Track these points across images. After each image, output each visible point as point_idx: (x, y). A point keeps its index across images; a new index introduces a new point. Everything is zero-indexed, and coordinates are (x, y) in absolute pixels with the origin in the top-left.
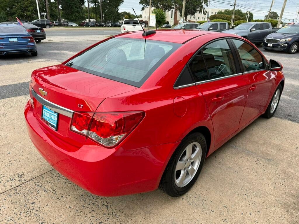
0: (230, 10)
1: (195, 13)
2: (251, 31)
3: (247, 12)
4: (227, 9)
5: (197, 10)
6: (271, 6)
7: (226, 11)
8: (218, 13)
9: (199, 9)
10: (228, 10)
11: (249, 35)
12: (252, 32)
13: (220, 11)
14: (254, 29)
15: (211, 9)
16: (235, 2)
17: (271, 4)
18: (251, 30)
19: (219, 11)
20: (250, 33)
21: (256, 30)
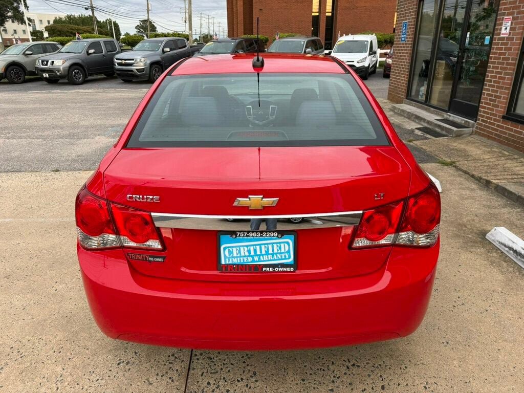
0: (76, 17)
1: (4, 23)
2: (164, 52)
3: (106, 21)
4: (70, 14)
5: (7, 16)
6: (148, 11)
7: (69, 17)
8: (55, 21)
9: (10, 14)
10: (72, 17)
11: (163, 58)
12: (166, 53)
13: (58, 18)
14: (168, 49)
15: (36, 14)
16: (91, 3)
17: (146, 8)
18: (163, 50)
19: (56, 18)
20: (164, 55)
21: (171, 50)
